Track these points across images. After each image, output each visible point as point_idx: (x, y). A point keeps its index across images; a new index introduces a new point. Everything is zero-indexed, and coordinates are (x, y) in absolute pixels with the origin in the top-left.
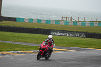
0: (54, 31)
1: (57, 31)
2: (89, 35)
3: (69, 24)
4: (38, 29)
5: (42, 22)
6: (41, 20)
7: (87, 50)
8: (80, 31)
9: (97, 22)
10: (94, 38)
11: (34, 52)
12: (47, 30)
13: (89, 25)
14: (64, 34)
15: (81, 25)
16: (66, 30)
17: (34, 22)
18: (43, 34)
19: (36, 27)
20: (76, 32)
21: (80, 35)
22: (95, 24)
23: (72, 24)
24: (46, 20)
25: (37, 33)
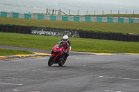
0: (36, 28)
1: (40, 29)
2: (84, 34)
3: (57, 19)
4: (14, 26)
5: (20, 16)
6: (18, 14)
7: (82, 54)
8: (72, 28)
9: (94, 16)
10: (91, 38)
11: (8, 58)
12: (26, 27)
13: (84, 20)
14: (49, 33)
15: (73, 20)
16: (52, 27)
17: (8, 16)
18: (21, 33)
19: (12, 24)
20: (66, 30)
21: (72, 35)
22: (93, 20)
23: (60, 19)
24: (25, 14)
25: (12, 32)
